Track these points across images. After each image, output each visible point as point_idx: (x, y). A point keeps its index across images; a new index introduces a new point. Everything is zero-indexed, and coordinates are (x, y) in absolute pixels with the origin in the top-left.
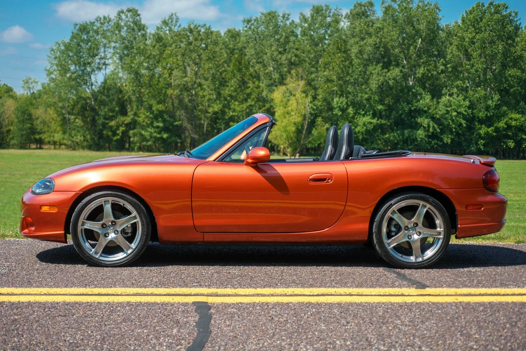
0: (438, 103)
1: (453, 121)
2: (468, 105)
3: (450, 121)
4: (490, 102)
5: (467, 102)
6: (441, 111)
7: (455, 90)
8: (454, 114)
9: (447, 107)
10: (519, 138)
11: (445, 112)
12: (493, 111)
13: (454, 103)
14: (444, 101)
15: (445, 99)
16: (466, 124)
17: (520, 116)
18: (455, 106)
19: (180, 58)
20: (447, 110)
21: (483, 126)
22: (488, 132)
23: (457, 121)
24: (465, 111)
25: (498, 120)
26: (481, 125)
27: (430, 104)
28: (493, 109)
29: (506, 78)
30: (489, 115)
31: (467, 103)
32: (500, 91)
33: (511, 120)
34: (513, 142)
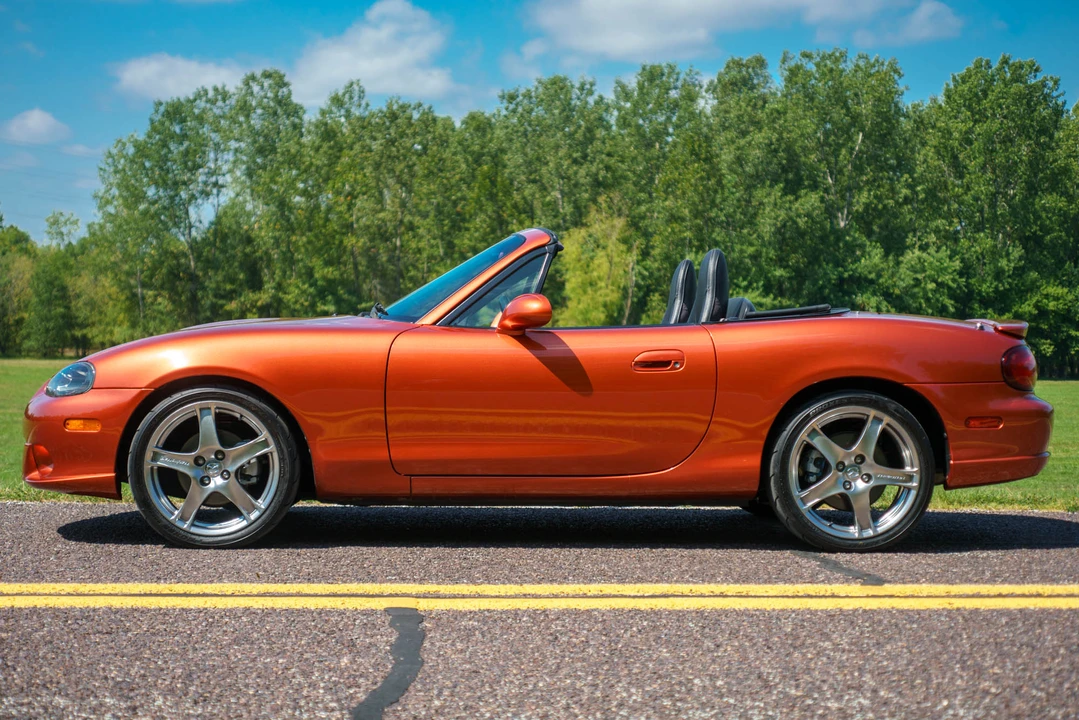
0: (898, 263)
1: (928, 300)
2: (958, 268)
3: (922, 301)
4: (1003, 263)
5: (958, 262)
6: (903, 280)
7: (933, 238)
8: (931, 286)
9: (916, 272)
10: (1063, 336)
11: (912, 282)
12: (1010, 280)
13: (931, 263)
14: (909, 261)
15: (911, 256)
16: (956, 308)
17: (1066, 290)
18: (932, 269)
19: (371, 173)
20: (916, 279)
21: (990, 311)
23: (938, 300)
24: (954, 280)
25: (1021, 298)
26: (986, 309)
27: (882, 266)
28: (1009, 276)
29: (1035, 213)
30: (1002, 289)
31: (957, 264)
32: (1025, 241)
33: (1047, 299)
34: (1050, 345)
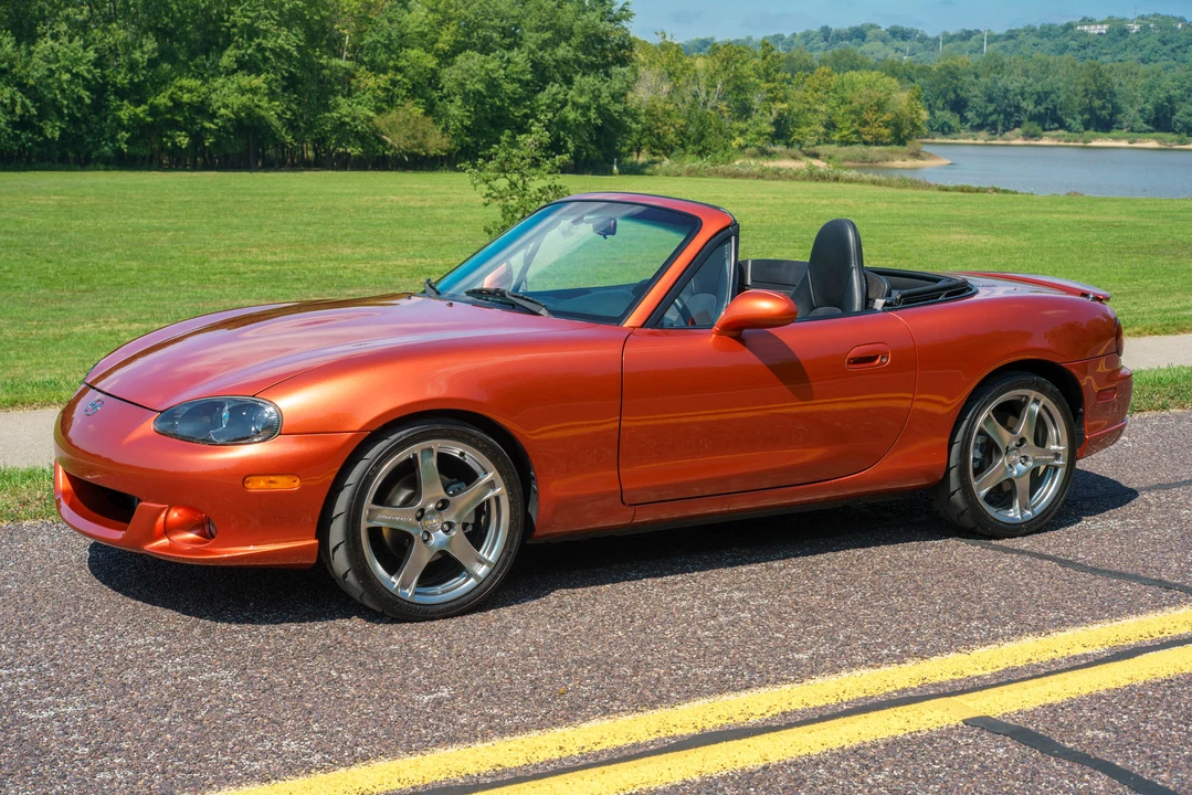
0: (30, 53)
1: (63, 91)
2: (92, 58)
3: (57, 92)
4: (137, 55)
5: (92, 53)
6: (36, 70)
7: (64, 27)
8: (66, 77)
9: (49, 62)
10: (197, 128)
11: (46, 73)
12: (144, 72)
13: (65, 53)
14: (42, 51)
15: (44, 45)
16: (92, 99)
17: (199, 82)
18: (66, 59)
20: (50, 70)
21: (125, 102)
22: (135, 114)
23: (73, 91)
24: (89, 71)
25: (155, 90)
26: (122, 101)
27: (14, 55)
28: (144, 68)
30: (136, 80)
31: (91, 55)
32: (162, 34)
33: (181, 91)
34: (186, 137)
